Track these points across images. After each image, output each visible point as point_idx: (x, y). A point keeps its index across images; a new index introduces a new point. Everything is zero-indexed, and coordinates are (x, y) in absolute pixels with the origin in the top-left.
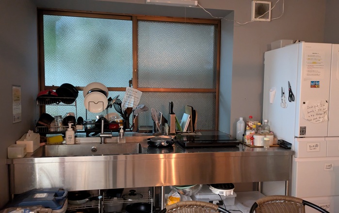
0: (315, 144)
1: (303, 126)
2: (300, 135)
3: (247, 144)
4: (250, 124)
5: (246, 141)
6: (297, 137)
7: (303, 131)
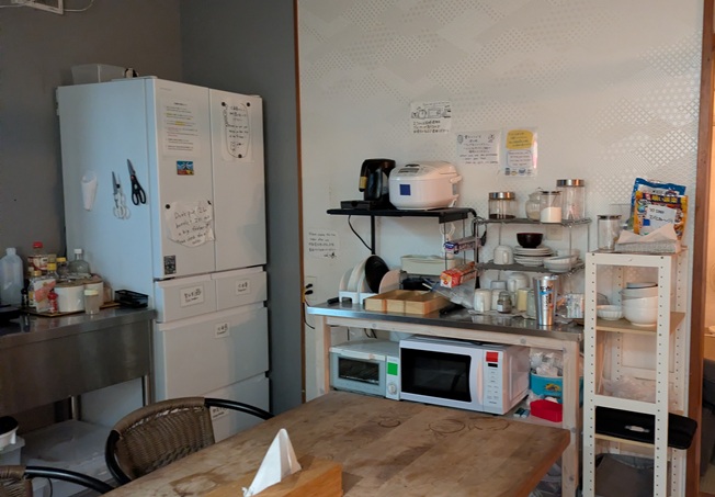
0: (194, 290)
1: (170, 254)
2: (166, 273)
3: (38, 311)
4: (38, 262)
5: (35, 304)
6: (158, 280)
7: (170, 265)
